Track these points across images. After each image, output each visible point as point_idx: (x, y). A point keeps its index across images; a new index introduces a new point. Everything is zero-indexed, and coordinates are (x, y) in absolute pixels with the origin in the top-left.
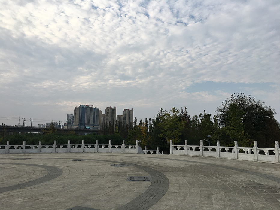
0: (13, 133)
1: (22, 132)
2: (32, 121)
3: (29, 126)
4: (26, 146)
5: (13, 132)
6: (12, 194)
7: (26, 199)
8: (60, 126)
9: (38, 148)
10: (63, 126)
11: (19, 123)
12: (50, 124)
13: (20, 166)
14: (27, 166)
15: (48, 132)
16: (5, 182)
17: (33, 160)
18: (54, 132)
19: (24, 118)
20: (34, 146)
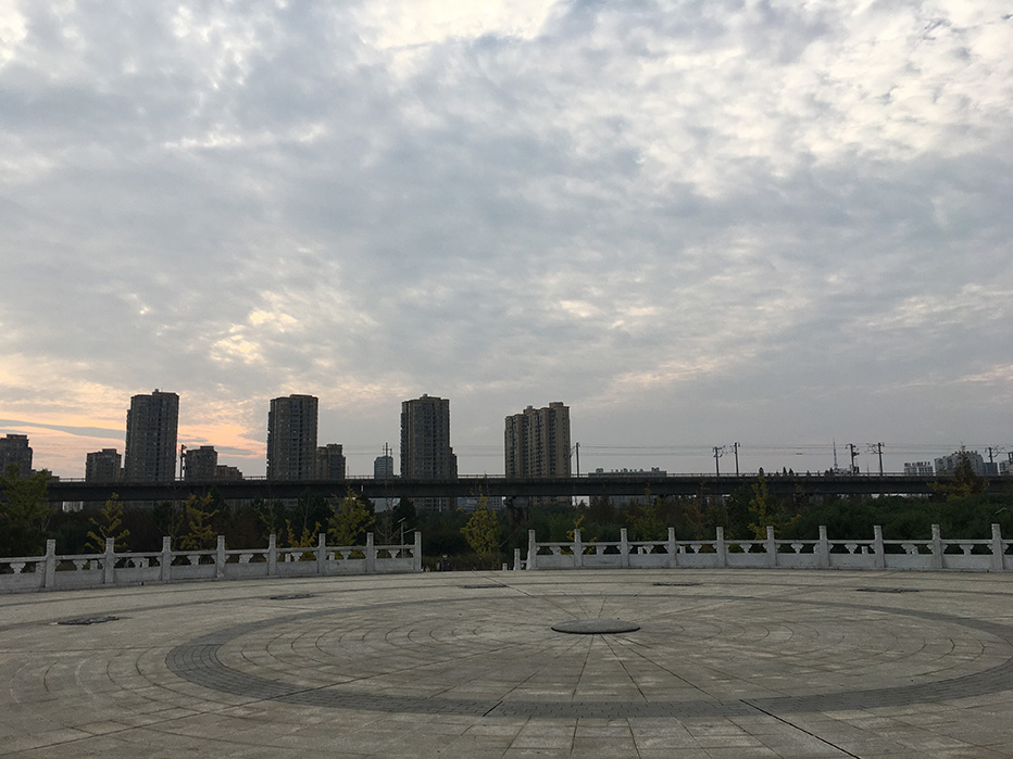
0: (821, 498)
1: (851, 494)
2: (880, 453)
3: (874, 470)
4: (884, 545)
5: (820, 494)
6: (908, 720)
7: (966, 745)
8: (992, 466)
9: (929, 552)
10: (1003, 464)
11: (836, 465)
12: (949, 460)
13: (891, 616)
14: (916, 618)
15: (957, 493)
16: (861, 671)
17: (928, 597)
18: (975, 490)
19: (852, 447)
20: (916, 545)
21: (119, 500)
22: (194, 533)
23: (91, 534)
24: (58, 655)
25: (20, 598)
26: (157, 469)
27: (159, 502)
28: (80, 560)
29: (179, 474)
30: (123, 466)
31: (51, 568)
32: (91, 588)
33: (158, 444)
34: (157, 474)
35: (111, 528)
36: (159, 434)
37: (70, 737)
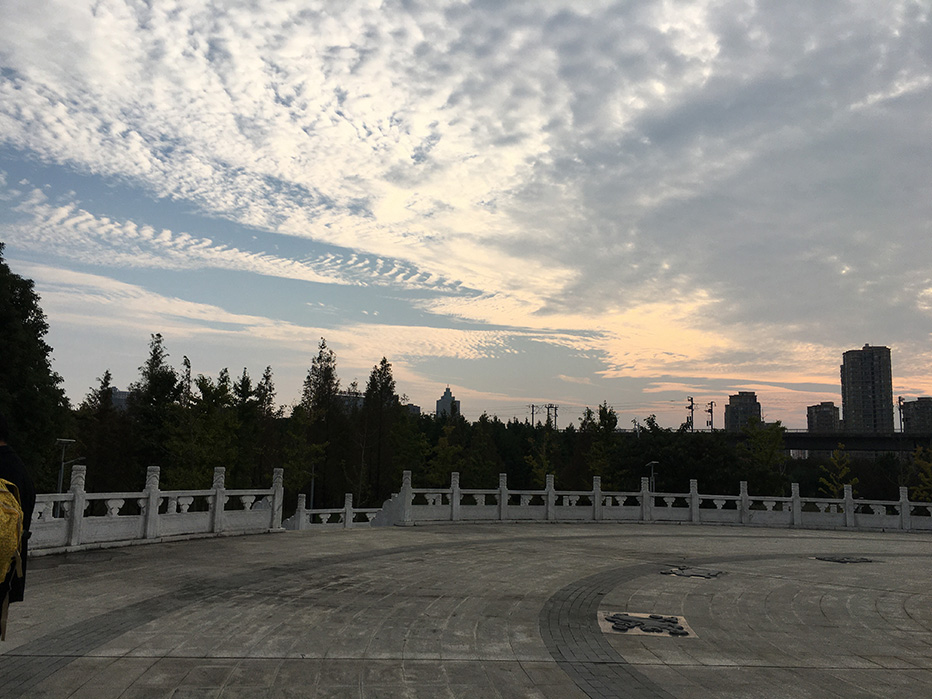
21: (845, 449)
22: (924, 485)
23: (822, 479)
24: (825, 587)
25: (773, 532)
26: (875, 421)
27: (880, 453)
28: (822, 503)
29: (898, 425)
30: (841, 418)
31: (797, 508)
32: (835, 530)
33: (874, 397)
34: (875, 426)
35: (841, 476)
36: (873, 388)
37: (860, 664)
